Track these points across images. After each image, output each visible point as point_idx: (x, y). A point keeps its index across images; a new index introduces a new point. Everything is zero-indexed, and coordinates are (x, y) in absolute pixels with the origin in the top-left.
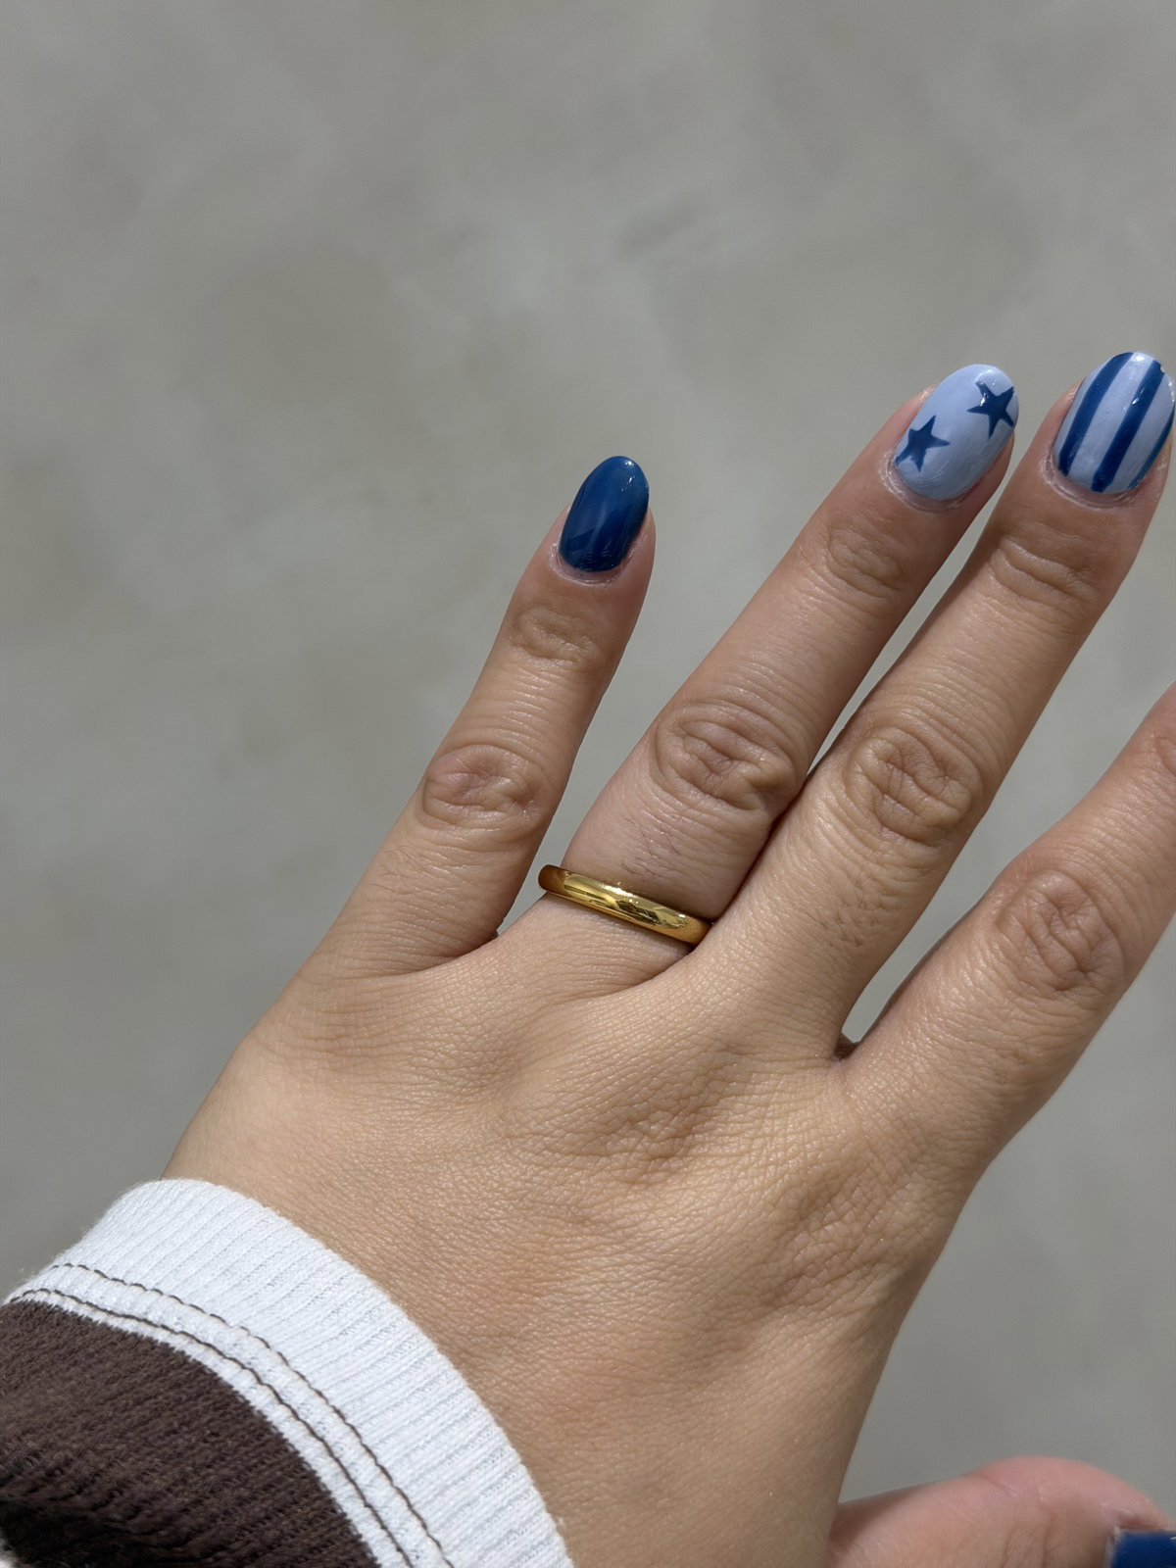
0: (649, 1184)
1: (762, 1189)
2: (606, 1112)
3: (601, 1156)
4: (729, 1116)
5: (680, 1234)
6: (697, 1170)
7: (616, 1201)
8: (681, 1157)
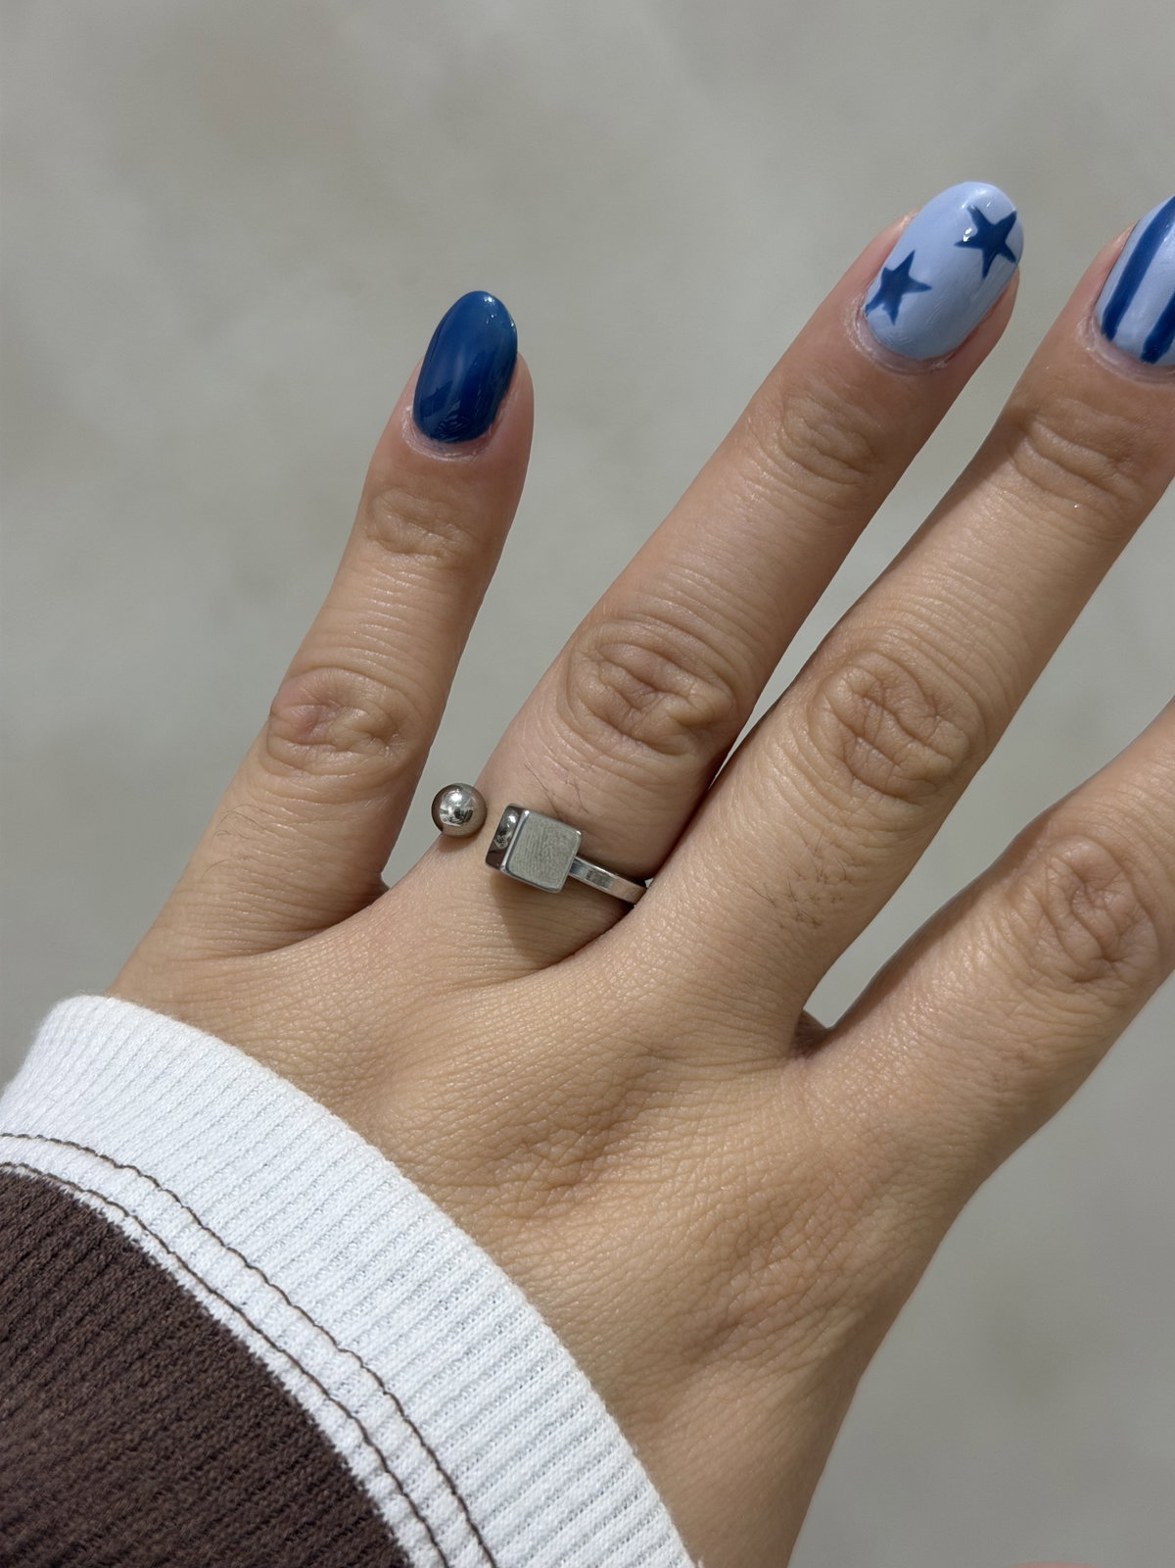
0: (547, 1219)
1: (688, 1223)
2: (494, 1133)
3: (488, 1185)
4: (649, 1134)
5: (582, 1282)
6: (608, 1200)
7: (505, 1240)
8: (589, 1184)
